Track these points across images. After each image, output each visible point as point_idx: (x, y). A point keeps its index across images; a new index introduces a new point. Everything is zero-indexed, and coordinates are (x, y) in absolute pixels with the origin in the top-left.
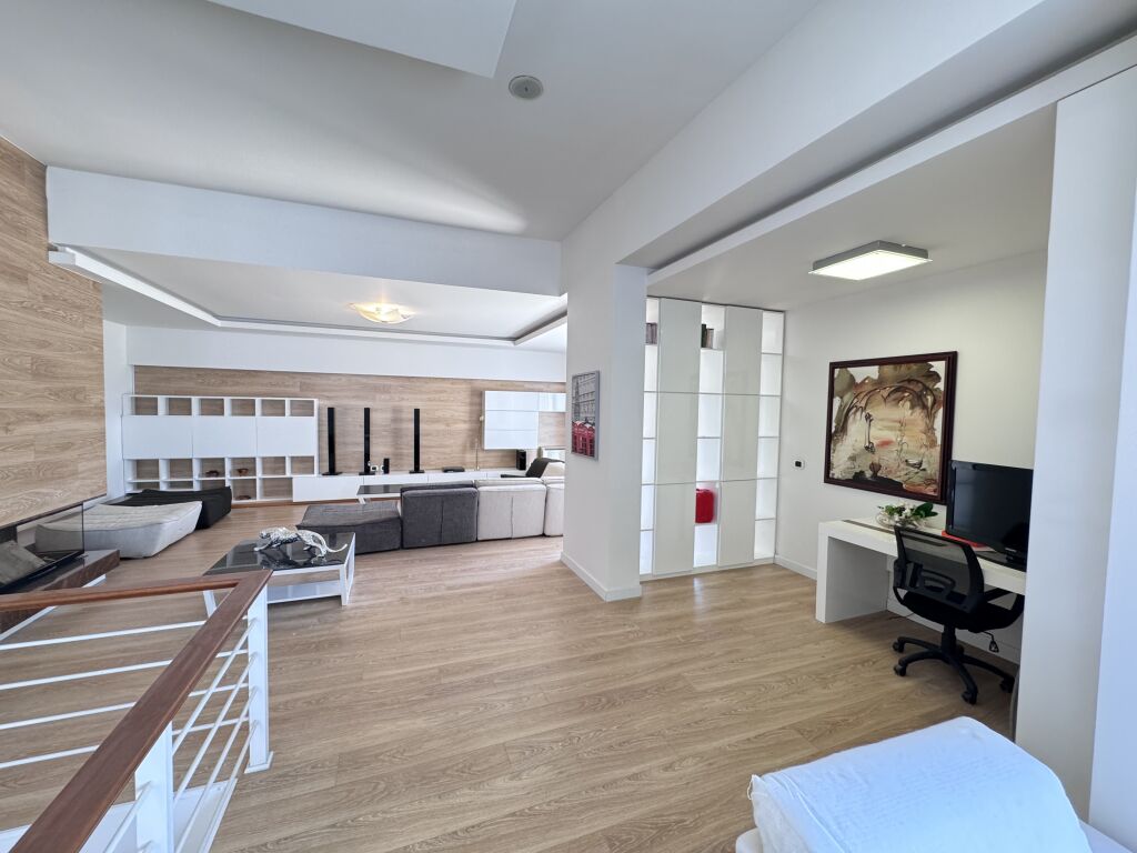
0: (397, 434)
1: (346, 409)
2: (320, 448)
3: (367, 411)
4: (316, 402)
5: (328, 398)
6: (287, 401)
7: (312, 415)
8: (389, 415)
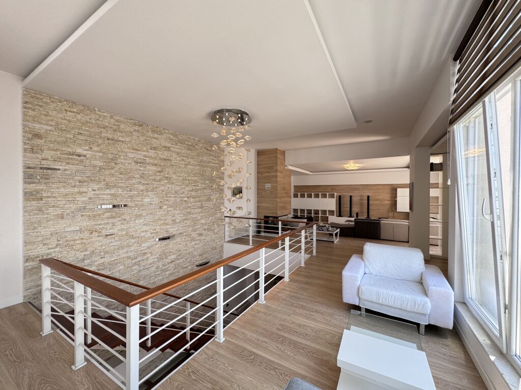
0: (361, 204)
1: (344, 196)
2: (336, 208)
3: (351, 197)
4: (335, 194)
5: (339, 192)
6: (328, 194)
7: (334, 198)
8: (359, 198)
